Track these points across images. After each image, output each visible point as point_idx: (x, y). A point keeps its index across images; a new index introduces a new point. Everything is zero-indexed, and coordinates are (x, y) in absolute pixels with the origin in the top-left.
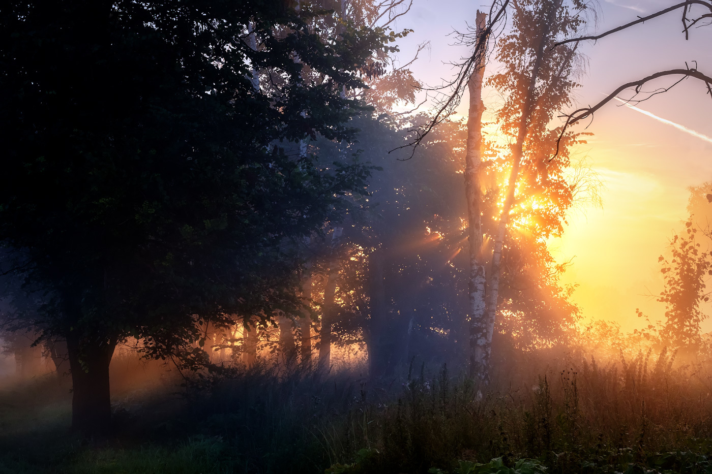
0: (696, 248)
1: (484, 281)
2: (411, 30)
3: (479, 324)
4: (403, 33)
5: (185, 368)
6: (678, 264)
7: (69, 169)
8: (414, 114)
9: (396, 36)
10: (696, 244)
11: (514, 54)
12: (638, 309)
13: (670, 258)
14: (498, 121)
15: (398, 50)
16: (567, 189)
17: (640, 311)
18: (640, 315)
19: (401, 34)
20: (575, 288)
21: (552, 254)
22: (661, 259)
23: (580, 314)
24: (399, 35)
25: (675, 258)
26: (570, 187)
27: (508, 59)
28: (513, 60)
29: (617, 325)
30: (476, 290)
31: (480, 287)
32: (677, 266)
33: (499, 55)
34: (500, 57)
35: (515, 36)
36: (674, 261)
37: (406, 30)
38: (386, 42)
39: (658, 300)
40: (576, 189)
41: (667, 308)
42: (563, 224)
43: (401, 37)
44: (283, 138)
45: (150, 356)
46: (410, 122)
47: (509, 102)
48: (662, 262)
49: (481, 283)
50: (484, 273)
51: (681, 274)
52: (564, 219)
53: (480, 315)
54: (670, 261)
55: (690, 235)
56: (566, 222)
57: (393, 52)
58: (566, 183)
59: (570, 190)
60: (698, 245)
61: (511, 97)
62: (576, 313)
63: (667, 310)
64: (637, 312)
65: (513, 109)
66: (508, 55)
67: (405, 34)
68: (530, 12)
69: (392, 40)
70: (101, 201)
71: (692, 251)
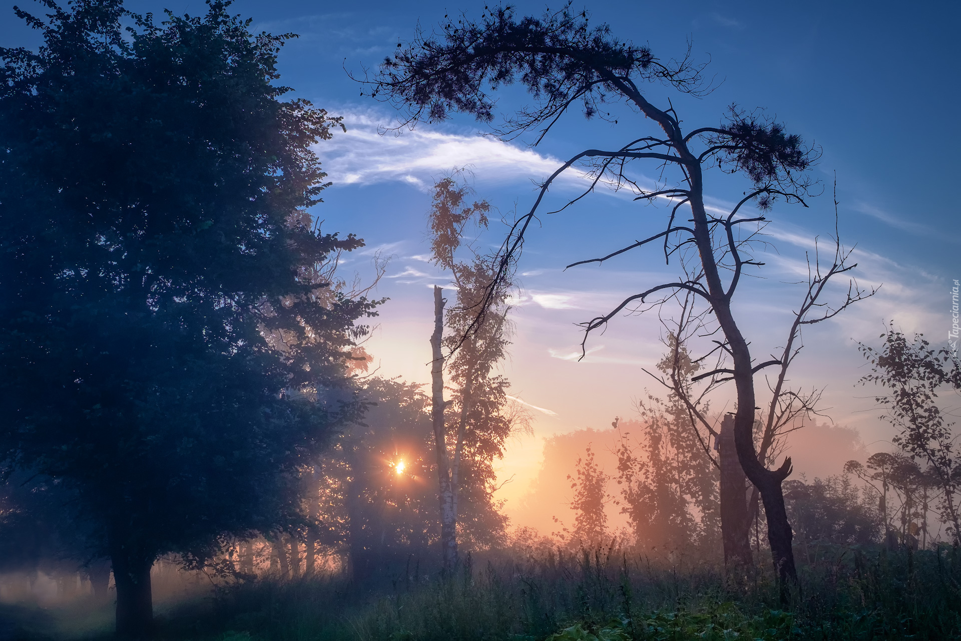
0: (595, 467)
1: (451, 495)
2: (388, 298)
3: (449, 530)
4: (382, 301)
5: (215, 577)
6: (582, 480)
7: (120, 413)
8: (370, 378)
9: (376, 304)
10: (595, 464)
11: (459, 321)
12: (554, 517)
13: (575, 475)
14: (450, 372)
15: (378, 315)
16: (506, 422)
17: (556, 518)
18: (556, 520)
19: (380, 302)
20: (504, 502)
21: (496, 474)
22: (569, 477)
23: (509, 523)
24: (378, 303)
25: (580, 476)
26: (508, 420)
27: (455, 325)
28: (458, 326)
29: (535, 531)
30: (445, 502)
31: (448, 500)
32: (581, 482)
33: (447, 323)
34: (449, 324)
35: (459, 308)
36: (579, 478)
37: (384, 298)
38: (369, 309)
39: (571, 508)
40: (512, 423)
41: (577, 514)
42: (502, 450)
43: (380, 304)
44: (289, 387)
45: (187, 567)
46: (368, 384)
47: (458, 357)
48: (570, 479)
49: (449, 497)
50: (451, 489)
51: (585, 486)
52: (503, 446)
53: (449, 522)
54: (576, 478)
55: (590, 458)
56: (505, 449)
57: (374, 316)
58: (504, 418)
59: (507, 423)
60: (597, 465)
61: (460, 353)
62: (506, 522)
63: (577, 516)
64: (553, 519)
65: (461, 362)
66: (455, 323)
67: (383, 302)
68: (470, 289)
69: (373, 307)
70: (148, 438)
71: (592, 470)
